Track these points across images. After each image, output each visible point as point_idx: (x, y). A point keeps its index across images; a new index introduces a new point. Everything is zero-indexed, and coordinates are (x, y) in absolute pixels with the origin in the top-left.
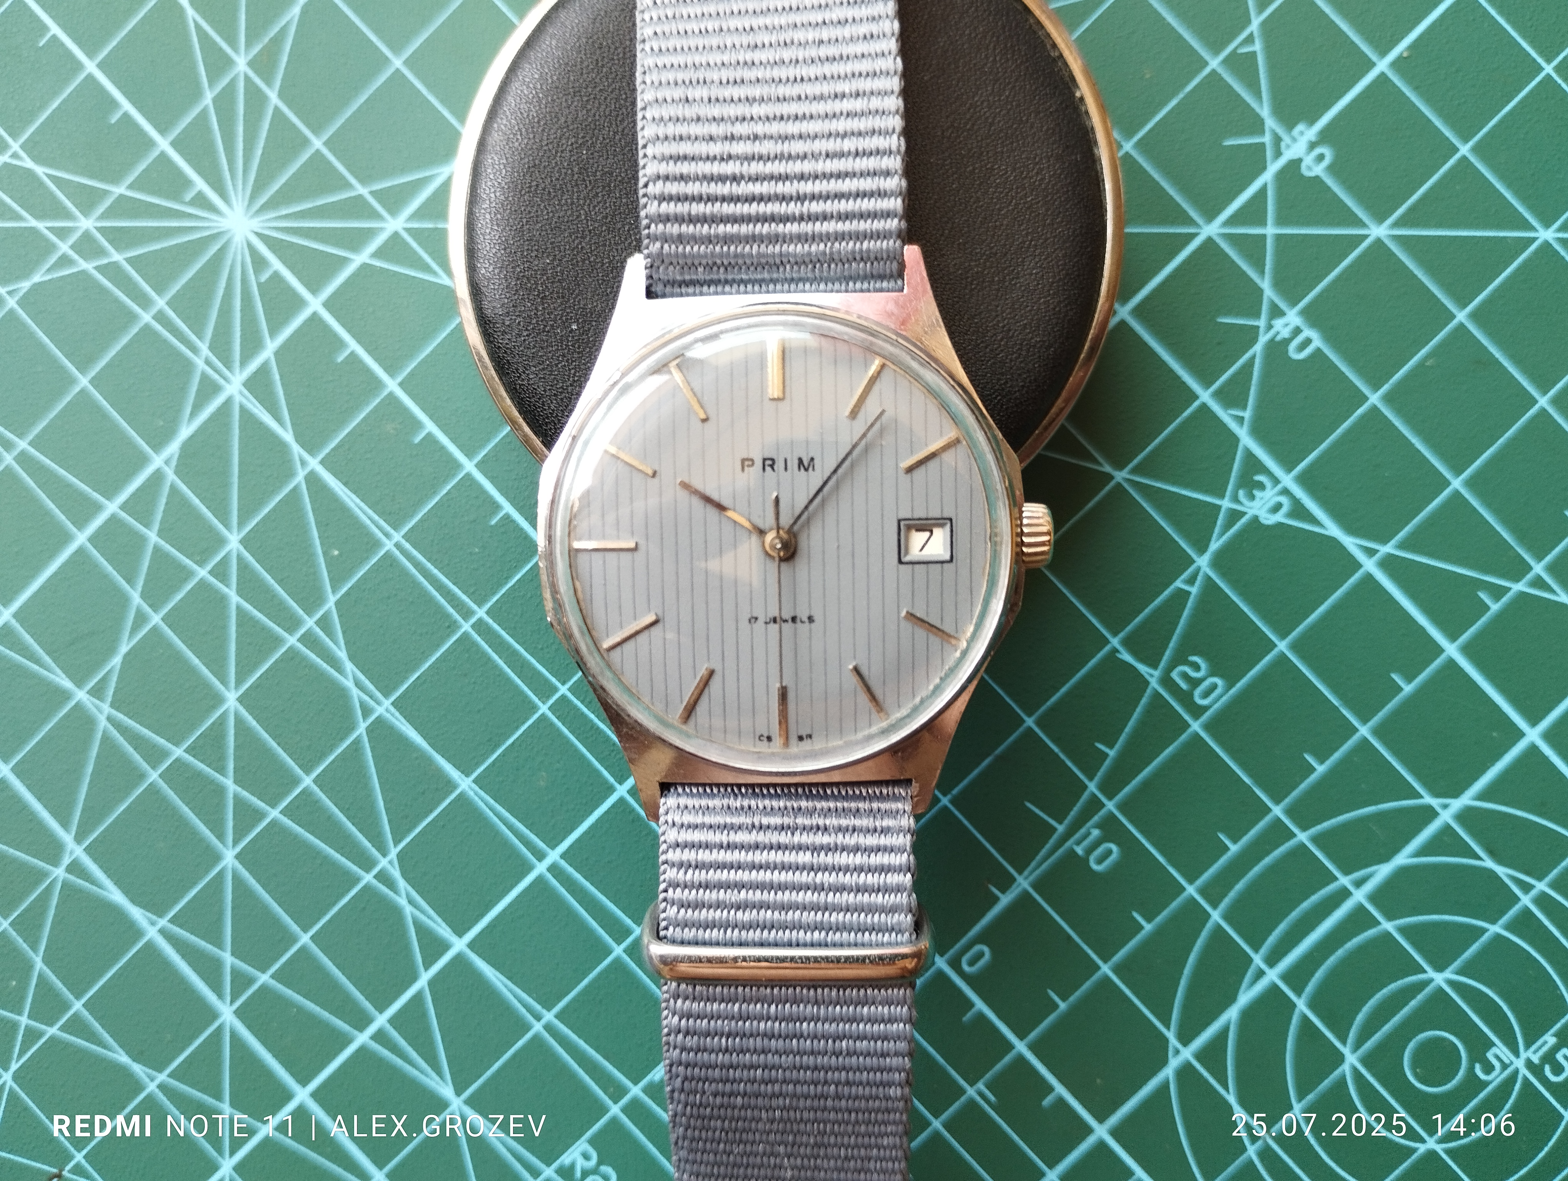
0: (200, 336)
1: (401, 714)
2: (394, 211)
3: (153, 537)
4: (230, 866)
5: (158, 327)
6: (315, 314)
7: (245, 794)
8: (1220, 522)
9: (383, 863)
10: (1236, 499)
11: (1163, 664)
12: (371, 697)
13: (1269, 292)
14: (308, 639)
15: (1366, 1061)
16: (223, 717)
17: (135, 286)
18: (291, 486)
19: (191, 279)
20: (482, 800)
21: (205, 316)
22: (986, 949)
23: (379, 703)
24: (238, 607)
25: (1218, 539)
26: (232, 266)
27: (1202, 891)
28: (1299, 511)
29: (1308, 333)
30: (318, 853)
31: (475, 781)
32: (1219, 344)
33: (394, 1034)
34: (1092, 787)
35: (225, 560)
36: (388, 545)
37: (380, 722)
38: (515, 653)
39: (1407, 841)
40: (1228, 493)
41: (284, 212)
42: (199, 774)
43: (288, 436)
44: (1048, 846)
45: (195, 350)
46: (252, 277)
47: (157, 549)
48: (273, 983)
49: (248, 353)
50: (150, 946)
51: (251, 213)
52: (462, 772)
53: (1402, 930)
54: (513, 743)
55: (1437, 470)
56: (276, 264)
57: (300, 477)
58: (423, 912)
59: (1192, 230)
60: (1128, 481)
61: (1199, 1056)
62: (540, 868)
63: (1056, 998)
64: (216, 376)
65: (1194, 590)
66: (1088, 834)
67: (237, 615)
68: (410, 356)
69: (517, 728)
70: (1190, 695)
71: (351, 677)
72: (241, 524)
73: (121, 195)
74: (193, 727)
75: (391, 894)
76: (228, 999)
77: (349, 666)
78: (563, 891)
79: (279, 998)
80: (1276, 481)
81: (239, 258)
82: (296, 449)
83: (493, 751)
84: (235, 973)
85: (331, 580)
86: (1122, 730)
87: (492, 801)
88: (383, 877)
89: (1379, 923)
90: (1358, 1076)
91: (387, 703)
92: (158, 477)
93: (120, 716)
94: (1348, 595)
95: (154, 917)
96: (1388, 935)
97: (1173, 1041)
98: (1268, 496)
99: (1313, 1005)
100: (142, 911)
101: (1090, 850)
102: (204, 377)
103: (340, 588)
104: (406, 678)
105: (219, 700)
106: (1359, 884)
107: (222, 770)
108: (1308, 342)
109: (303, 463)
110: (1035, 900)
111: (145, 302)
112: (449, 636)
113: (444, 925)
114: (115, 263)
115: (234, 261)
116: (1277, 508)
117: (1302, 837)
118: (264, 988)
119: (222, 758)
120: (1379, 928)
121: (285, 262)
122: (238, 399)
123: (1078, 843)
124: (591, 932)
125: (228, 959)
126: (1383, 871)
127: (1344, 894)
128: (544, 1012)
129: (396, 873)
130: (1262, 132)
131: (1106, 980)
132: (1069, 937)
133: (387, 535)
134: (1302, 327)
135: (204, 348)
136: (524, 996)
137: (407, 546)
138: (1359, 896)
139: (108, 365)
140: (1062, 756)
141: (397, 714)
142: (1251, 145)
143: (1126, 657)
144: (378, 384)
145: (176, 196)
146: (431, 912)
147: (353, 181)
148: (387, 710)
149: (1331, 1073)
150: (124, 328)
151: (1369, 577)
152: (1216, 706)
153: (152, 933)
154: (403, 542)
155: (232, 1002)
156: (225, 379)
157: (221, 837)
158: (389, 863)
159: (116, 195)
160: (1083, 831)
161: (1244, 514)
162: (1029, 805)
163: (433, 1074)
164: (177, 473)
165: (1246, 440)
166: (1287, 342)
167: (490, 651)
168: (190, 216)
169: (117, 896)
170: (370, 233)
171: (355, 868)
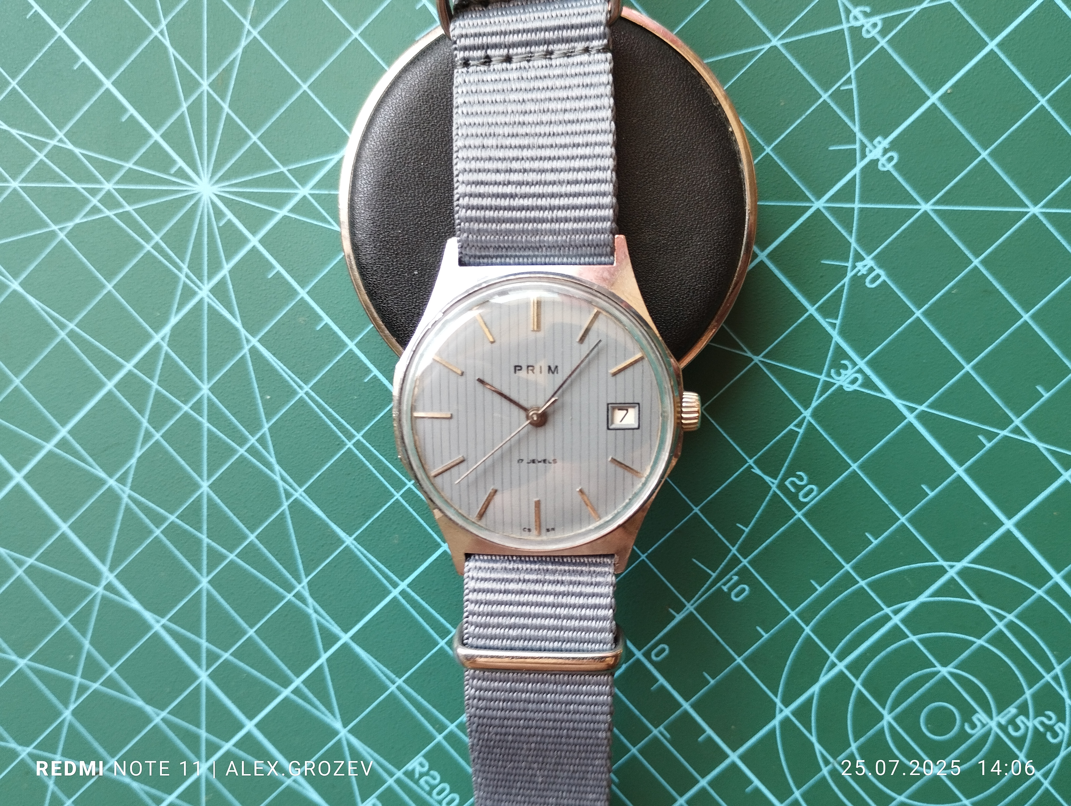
0: (183, 261)
1: (310, 497)
2: (303, 184)
3: (155, 385)
4: (205, 588)
5: (156, 254)
6: (254, 247)
7: (213, 544)
8: (819, 389)
9: (299, 588)
10: (829, 375)
11: (780, 476)
12: (291, 486)
13: (854, 244)
14: (252, 450)
15: (896, 719)
16: (200, 497)
17: (141, 226)
18: (240, 355)
19: (176, 223)
20: (359, 551)
21: (186, 248)
22: (666, 647)
23: (296, 491)
24: (209, 430)
25: (817, 400)
26: (202, 216)
27: (799, 615)
28: (868, 383)
29: (878, 271)
30: (259, 581)
31: (355, 539)
32: (822, 277)
33: (306, 690)
34: (734, 550)
35: (200, 402)
36: (301, 393)
37: (296, 500)
38: (380, 461)
39: (927, 588)
40: (825, 371)
41: (234, 182)
42: (185, 531)
43: (238, 324)
44: (706, 586)
45: (180, 269)
46: (214, 223)
47: (157, 393)
48: (232, 658)
49: (212, 272)
50: (156, 635)
51: (212, 182)
52: (347, 534)
53: (921, 640)
54: (378, 517)
55: (956, 359)
56: (230, 215)
57: (246, 350)
58: (323, 618)
59: (808, 204)
60: (762, 362)
61: (794, 713)
62: (395, 593)
63: (709, 678)
64: (192, 285)
65: (801, 431)
66: (731, 579)
67: (208, 435)
68: (314, 275)
69: (381, 507)
70: (796, 495)
71: (278, 474)
72: (209, 379)
73: (130, 169)
74: (181, 504)
75: (303, 606)
76: (204, 667)
77: (277, 467)
78: (408, 606)
79: (236, 667)
80: (855, 364)
81: (206, 210)
82: (243, 332)
83: (366, 521)
84: (209, 652)
85: (266, 414)
86: (754, 516)
87: (365, 552)
88: (299, 596)
89: (908, 637)
90: (891, 727)
91: (301, 490)
92: (157, 347)
93: (136, 495)
94: (897, 435)
95: (158, 618)
96: (912, 643)
97: (779, 704)
98: (849, 374)
99: (864, 684)
100: (151, 614)
101: (731, 589)
102: (185, 285)
103: (271, 419)
104: (312, 476)
105: (197, 486)
106: (896, 612)
107: (199, 529)
108: (878, 276)
109: (248, 341)
110: (697, 618)
111: (148, 238)
112: (339, 450)
113: (336, 625)
114: (127, 212)
115: (203, 212)
116: (854, 381)
117: (862, 583)
118: (226, 661)
119: (200, 522)
120: (908, 639)
121: (234, 214)
122: (206, 299)
123: (725, 584)
124: (426, 631)
125: (204, 643)
126: (912, 605)
127: (887, 618)
128: (397, 679)
129: (306, 594)
130: (854, 142)
131: (739, 666)
132: (717, 641)
133: (300, 387)
134: (875, 267)
135: (185, 267)
136: (385, 669)
137: (313, 394)
138: (896, 620)
139: (124, 277)
140: (716, 531)
141: (307, 497)
142: (847, 149)
143: (757, 471)
144: (295, 293)
145: (166, 171)
146: (328, 618)
147: (277, 163)
148: (301, 495)
149: (875, 726)
150: (135, 253)
151: (910, 425)
152: (813, 502)
153: (157, 627)
154: (310, 391)
155: (207, 669)
156: (198, 287)
157: (199, 570)
158: (302, 587)
159: (127, 169)
160: (728, 577)
161: (835, 384)
162: (694, 560)
163: (329, 715)
164: (168, 345)
165: (837, 338)
166: (864, 276)
167: (364, 459)
168: (174, 183)
169: (135, 605)
170: (289, 197)
171: (281, 590)
